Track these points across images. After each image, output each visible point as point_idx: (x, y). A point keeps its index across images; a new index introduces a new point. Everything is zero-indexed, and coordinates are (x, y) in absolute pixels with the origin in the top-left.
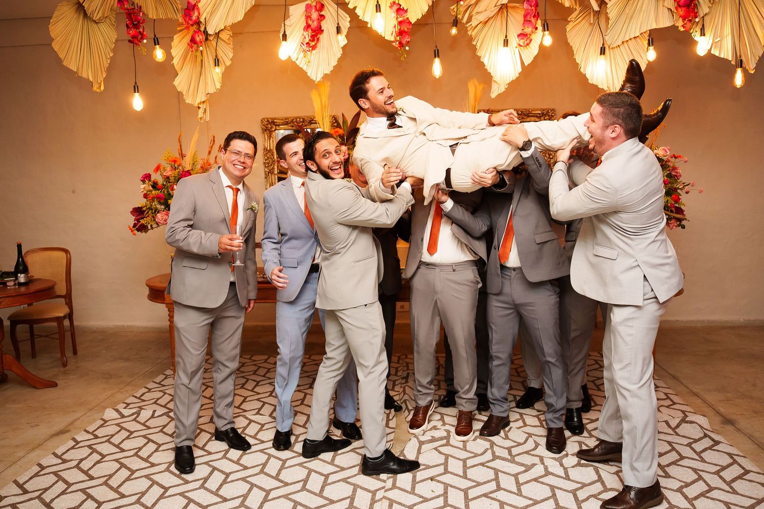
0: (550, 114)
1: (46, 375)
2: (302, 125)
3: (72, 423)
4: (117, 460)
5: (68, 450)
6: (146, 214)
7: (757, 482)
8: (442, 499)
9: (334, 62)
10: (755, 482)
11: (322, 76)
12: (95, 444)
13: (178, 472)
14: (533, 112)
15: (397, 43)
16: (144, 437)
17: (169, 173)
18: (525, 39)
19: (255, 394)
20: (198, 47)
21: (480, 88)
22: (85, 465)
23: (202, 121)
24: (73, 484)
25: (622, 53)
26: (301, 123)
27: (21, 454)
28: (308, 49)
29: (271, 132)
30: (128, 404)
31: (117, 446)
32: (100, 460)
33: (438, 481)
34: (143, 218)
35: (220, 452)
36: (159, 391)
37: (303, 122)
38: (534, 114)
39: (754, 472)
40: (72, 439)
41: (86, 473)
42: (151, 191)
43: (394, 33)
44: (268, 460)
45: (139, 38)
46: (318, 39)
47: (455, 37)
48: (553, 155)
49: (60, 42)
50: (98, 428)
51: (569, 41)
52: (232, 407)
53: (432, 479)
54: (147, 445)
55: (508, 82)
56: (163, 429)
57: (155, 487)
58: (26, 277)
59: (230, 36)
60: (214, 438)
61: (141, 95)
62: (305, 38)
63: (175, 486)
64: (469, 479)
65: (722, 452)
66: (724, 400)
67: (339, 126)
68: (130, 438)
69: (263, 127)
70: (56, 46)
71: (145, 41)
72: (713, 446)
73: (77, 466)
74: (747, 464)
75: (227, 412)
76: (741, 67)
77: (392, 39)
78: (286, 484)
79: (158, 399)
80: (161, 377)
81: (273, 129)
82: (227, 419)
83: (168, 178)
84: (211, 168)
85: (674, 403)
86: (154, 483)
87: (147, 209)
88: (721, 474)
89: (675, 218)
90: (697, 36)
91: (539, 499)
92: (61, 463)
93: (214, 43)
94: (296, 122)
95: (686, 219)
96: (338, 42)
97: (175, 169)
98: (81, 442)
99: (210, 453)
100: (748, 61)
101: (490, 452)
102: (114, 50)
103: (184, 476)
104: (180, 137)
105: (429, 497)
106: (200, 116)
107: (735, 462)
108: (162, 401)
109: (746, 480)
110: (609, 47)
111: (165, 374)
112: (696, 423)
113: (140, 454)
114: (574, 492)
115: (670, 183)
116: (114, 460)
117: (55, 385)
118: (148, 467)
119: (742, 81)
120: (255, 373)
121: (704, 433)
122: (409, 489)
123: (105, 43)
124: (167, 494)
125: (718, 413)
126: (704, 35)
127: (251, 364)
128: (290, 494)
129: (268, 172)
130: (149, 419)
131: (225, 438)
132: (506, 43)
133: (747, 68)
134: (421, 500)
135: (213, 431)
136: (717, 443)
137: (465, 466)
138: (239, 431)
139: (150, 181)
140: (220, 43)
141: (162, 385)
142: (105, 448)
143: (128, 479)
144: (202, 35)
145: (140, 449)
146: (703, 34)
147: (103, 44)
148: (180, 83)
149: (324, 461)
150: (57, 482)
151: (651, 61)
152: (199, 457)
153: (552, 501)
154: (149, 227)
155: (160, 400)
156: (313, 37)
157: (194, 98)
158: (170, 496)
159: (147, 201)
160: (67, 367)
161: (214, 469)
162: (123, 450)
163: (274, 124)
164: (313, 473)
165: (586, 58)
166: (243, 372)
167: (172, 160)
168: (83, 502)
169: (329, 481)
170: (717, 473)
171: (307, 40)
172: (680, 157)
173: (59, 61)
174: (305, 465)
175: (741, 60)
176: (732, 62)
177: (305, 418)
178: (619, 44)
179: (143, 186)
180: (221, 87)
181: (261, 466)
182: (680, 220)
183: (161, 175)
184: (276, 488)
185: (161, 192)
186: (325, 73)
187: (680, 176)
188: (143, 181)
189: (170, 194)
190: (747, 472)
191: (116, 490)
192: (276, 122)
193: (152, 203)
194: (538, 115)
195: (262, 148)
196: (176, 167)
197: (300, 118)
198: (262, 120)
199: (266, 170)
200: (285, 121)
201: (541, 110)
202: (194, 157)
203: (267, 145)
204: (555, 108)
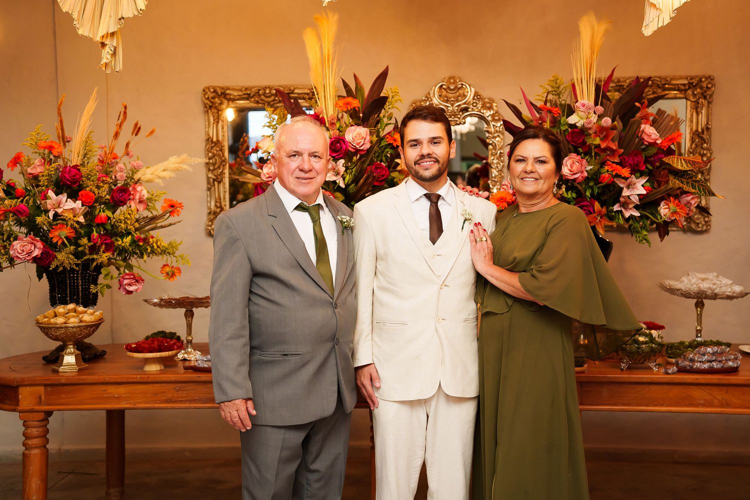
0: (704, 85)
2: (274, 100)
14: (674, 82)
17: (39, 170)
21: (601, 29)
23: (109, 71)
26: (273, 98)
29: (220, 111)
37: (276, 95)
38: (675, 85)
42: (2, 200)
48: (709, 155)
69: (207, 102)
81: (224, 106)
83: (36, 177)
84: (117, 163)
94: (264, 95)
97: (50, 162)
104: (60, 106)
106: (104, 61)
129: (214, 180)
163: (225, 98)
167: (44, 145)
180: (146, 6)
183: (22, 172)
185: (22, 201)
189: (38, 207)
192: (228, 94)
193: (4, 222)
194: (683, 87)
195: (203, 137)
196: (51, 160)
197: (270, 88)
198: (204, 91)
199: (210, 175)
200: (244, 92)
201: (686, 78)
202: (87, 142)
203: (212, 133)
204: (712, 75)
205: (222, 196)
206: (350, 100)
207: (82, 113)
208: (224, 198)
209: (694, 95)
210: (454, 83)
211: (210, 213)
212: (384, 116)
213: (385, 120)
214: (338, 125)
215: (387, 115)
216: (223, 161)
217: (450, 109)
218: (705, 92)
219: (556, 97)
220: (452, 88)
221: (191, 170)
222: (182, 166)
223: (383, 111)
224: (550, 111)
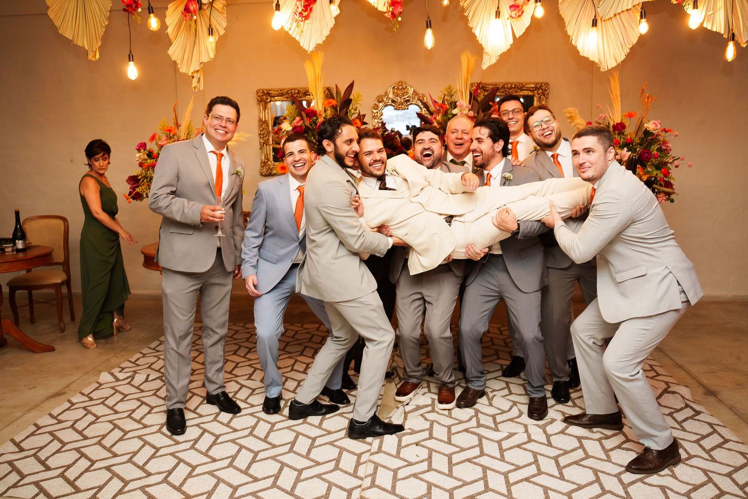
0: (544, 88)
1: (43, 340)
2: (297, 96)
3: (68, 386)
4: (110, 422)
5: (64, 411)
6: (141, 183)
7: (736, 451)
8: (426, 463)
9: (326, 32)
10: (733, 450)
11: (314, 46)
12: (90, 406)
13: (169, 434)
14: (526, 86)
15: (390, 13)
16: (138, 399)
18: (517, 10)
19: (247, 360)
20: (192, 16)
21: (473, 60)
22: (80, 426)
23: (196, 90)
24: (68, 443)
25: (614, 26)
26: (296, 95)
27: (18, 414)
28: (301, 20)
29: (266, 103)
30: (123, 369)
31: (112, 408)
32: (94, 421)
33: (423, 446)
34: (138, 187)
35: (211, 415)
36: (154, 356)
37: (298, 93)
38: (527, 87)
39: (733, 441)
40: (68, 401)
41: (80, 433)
42: (146, 160)
43: (386, 4)
44: (257, 423)
45: (133, 7)
46: (311, 10)
47: (447, 7)
49: (55, 10)
50: (93, 391)
51: (561, 13)
52: (223, 372)
53: (417, 444)
54: (141, 408)
55: (500, 53)
56: (156, 392)
57: (147, 447)
58: (24, 243)
59: (224, 5)
60: (205, 402)
61: (135, 64)
62: (298, 7)
63: (166, 447)
64: (453, 445)
65: (703, 421)
66: (708, 373)
67: (332, 97)
68: (124, 401)
69: (259, 98)
70: (51, 14)
71: (140, 10)
72: (694, 416)
73: (72, 427)
74: (727, 433)
75: (217, 376)
76: (733, 40)
77: (385, 10)
78: (274, 446)
79: (152, 364)
80: (157, 343)
81: (269, 100)
82: (218, 384)
85: (658, 375)
86: (146, 443)
87: (142, 178)
88: (701, 442)
89: (664, 192)
90: (689, 9)
91: (521, 464)
92: (57, 424)
93: (208, 12)
94: (291, 93)
95: (674, 193)
96: (330, 12)
97: (170, 138)
98: (76, 403)
99: (201, 416)
100: (740, 34)
101: (474, 419)
102: (109, 19)
103: (175, 437)
104: (175, 106)
105: (413, 461)
106: (193, 85)
107: (715, 431)
108: (157, 366)
109: (725, 448)
110: (601, 19)
111: (160, 341)
112: (678, 393)
113: (133, 415)
114: (556, 459)
115: (660, 156)
116: (108, 421)
117: (53, 349)
118: (141, 429)
119: (734, 55)
120: (247, 340)
121: (686, 403)
122: (394, 453)
123: (100, 11)
124: (158, 454)
125: (701, 385)
126: (697, 8)
127: (244, 331)
128: (278, 456)
129: (264, 144)
130: (144, 383)
131: (216, 402)
132: (498, 14)
133: (740, 41)
134: (406, 463)
135: (205, 395)
136: (698, 413)
137: (449, 432)
138: (231, 395)
139: (145, 149)
140: (214, 13)
141: (156, 350)
142: (100, 410)
143: (121, 439)
144: (196, 5)
145: (133, 411)
146: (695, 6)
147: (98, 13)
148: (174, 52)
149: (312, 425)
150: (52, 441)
151: (643, 34)
152: (191, 419)
153: (534, 466)
154: (145, 196)
155: (154, 365)
156: (305, 6)
157: (188, 67)
158: (161, 456)
159: (143, 169)
160: (65, 333)
161: (205, 431)
162: (116, 412)
163: (269, 95)
164: (301, 437)
165: (578, 30)
166: (236, 339)
167: (168, 129)
168: (77, 460)
169: (316, 444)
170: (697, 442)
171: (300, 10)
172: (670, 131)
173: (55, 29)
174: (293, 428)
175: (733, 34)
176: (724, 36)
177: (295, 384)
178: (611, 16)
179: (138, 155)
180: (215, 56)
181: (251, 429)
182: (669, 194)
183: (156, 144)
184: (264, 450)
186: (317, 43)
187: (671, 150)
188: (139, 150)
190: (726, 441)
191: (109, 450)
192: (271, 93)
193: (148, 171)
194: (532, 89)
195: (257, 119)
196: (171, 137)
197: (295, 89)
198: (257, 92)
199: (261, 141)
200: (280, 92)
201: (534, 84)
202: (189, 127)
203: (262, 116)
204: (549, 82)
205: (268, 152)
206: (331, 100)
207: (186, 109)
208: (270, 154)
209: (538, 94)
210: (401, 85)
211: (262, 162)
212: (352, 109)
213: (353, 111)
214: (324, 115)
215: (354, 108)
216: (269, 133)
217: (399, 100)
218: (544, 92)
219: (449, 98)
220: (400, 88)
221: (245, 141)
222: (240, 138)
223: (351, 105)
224: (442, 107)
